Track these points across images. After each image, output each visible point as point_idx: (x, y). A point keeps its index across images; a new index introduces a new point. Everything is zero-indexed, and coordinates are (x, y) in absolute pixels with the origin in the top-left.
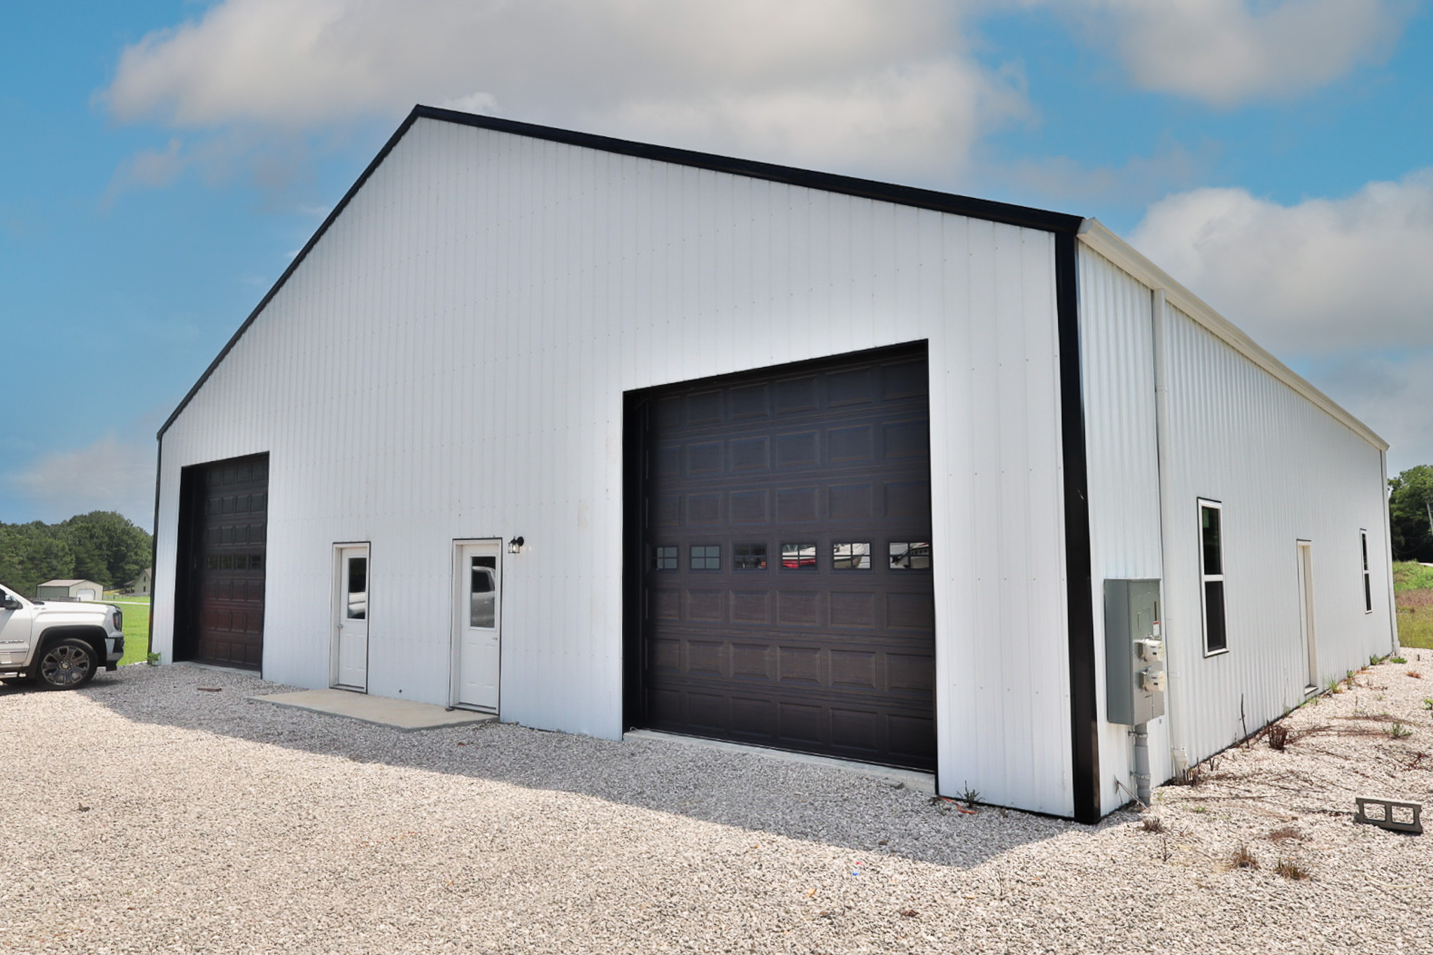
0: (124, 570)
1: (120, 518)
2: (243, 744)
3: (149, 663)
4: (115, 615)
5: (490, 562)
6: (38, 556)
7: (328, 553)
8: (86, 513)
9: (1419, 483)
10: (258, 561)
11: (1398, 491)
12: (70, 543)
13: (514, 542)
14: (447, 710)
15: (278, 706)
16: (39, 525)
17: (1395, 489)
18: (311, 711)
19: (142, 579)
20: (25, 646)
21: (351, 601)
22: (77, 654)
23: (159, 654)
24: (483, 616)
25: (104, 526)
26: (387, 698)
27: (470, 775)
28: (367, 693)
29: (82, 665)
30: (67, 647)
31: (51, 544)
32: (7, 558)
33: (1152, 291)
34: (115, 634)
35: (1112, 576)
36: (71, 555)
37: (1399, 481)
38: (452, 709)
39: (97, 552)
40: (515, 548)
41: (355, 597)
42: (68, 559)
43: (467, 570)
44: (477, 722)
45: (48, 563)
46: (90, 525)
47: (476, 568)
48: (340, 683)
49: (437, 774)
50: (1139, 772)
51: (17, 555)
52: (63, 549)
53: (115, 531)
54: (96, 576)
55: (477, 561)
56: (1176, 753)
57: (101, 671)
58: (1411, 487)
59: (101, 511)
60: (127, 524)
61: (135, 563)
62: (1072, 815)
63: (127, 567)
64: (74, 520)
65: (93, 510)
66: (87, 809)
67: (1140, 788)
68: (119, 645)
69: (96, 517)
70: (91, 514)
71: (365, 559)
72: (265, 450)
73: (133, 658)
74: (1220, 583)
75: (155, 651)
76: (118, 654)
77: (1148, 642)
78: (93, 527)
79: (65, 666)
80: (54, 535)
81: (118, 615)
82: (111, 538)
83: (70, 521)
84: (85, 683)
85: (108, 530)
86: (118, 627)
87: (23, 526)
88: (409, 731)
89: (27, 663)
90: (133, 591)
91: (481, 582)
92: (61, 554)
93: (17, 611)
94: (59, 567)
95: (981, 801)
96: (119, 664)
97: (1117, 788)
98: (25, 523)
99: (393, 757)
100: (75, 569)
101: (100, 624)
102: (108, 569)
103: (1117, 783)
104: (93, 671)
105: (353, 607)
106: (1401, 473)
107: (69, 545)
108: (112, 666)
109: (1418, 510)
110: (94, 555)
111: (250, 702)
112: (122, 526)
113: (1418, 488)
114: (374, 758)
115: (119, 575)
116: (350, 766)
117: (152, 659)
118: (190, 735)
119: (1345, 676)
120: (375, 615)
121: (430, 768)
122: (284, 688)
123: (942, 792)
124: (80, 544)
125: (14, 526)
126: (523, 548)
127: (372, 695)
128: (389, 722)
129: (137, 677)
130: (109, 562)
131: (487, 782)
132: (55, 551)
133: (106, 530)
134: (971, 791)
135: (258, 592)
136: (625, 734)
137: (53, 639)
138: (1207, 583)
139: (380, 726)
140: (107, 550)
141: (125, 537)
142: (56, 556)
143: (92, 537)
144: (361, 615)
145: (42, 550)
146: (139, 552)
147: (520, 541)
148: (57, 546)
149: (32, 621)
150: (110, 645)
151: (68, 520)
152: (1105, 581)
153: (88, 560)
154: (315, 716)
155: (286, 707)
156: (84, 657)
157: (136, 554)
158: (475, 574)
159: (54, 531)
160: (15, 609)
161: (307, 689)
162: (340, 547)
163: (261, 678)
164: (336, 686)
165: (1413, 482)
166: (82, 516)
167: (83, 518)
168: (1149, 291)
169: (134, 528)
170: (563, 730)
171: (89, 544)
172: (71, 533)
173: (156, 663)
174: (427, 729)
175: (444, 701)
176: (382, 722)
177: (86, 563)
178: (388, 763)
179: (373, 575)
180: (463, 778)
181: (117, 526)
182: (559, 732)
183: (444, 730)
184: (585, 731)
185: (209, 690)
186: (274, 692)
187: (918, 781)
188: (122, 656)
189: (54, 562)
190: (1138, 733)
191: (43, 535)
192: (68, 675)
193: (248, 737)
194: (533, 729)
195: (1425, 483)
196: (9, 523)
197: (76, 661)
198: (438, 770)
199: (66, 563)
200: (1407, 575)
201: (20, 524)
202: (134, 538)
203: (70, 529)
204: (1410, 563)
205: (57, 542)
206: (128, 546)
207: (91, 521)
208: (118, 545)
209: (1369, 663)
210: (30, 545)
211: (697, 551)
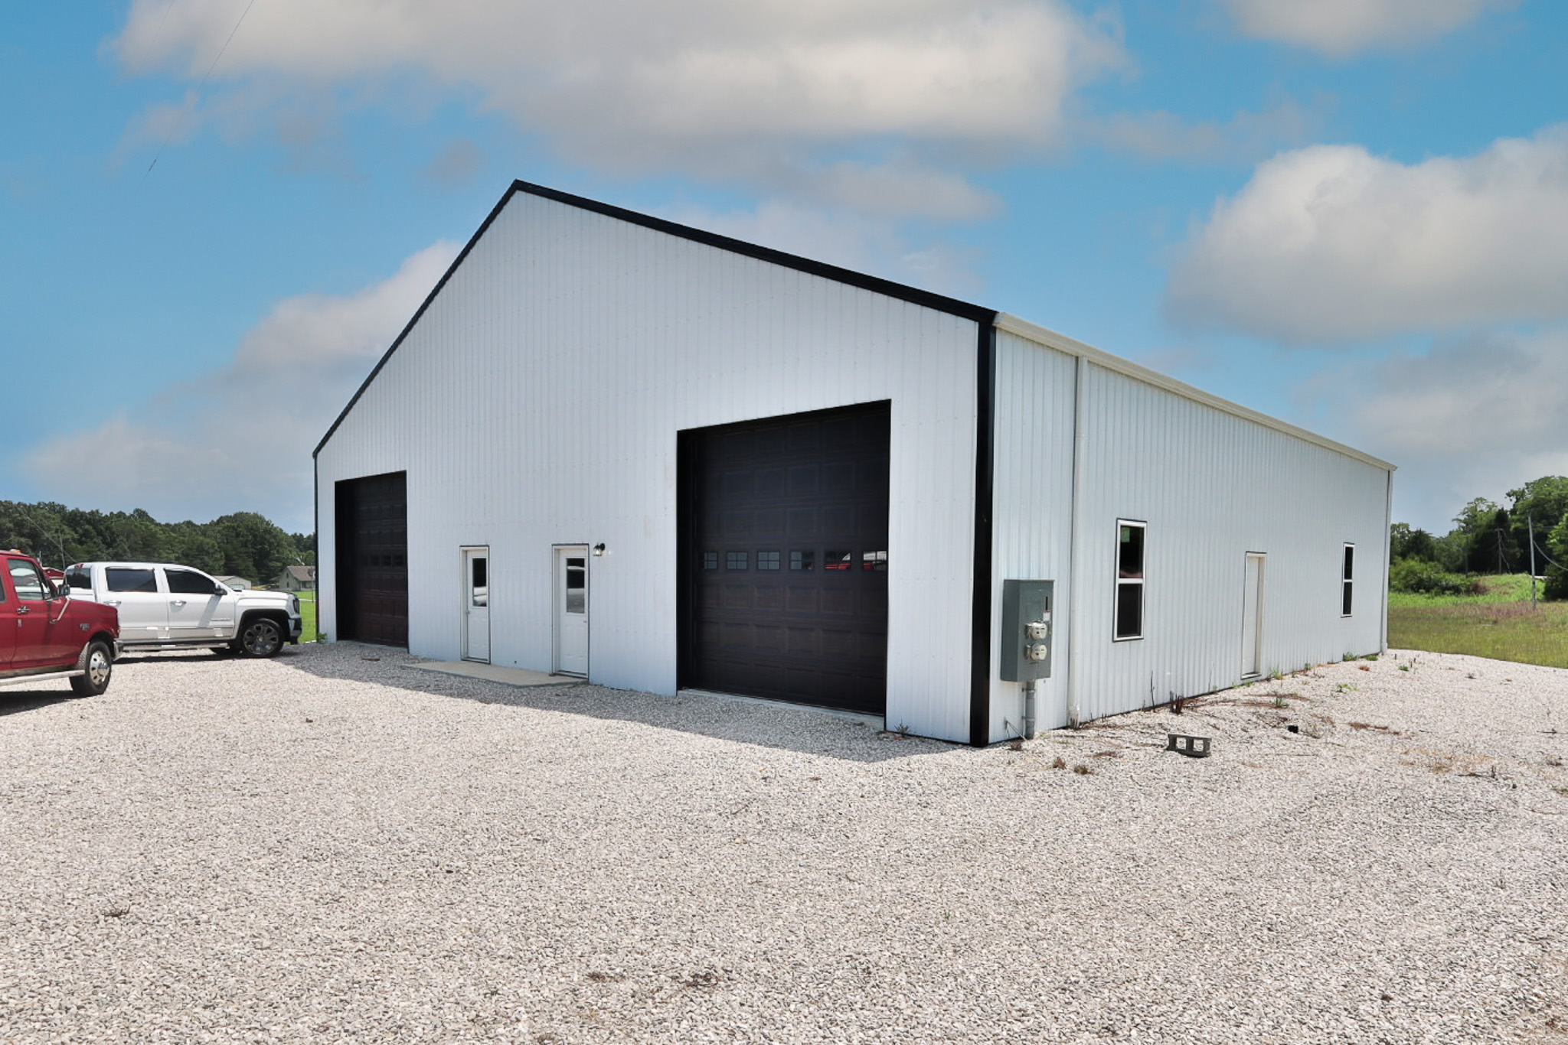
0: (268, 567)
1: (262, 519)
2: (402, 692)
3: (318, 641)
4: (294, 601)
5: (580, 562)
6: (191, 553)
7: (458, 553)
8: (231, 514)
9: (1544, 494)
10: (401, 560)
11: (1521, 502)
12: (219, 540)
13: (597, 547)
14: (550, 675)
15: (425, 671)
16: (189, 523)
17: (1518, 500)
18: (448, 674)
19: (285, 574)
20: (231, 623)
21: (476, 593)
22: (269, 631)
23: (326, 634)
24: (576, 605)
25: (248, 526)
26: (505, 667)
27: (562, 711)
28: (490, 664)
29: (273, 639)
30: (261, 625)
31: (202, 541)
32: (165, 555)
33: (1077, 358)
34: (294, 616)
35: (1014, 576)
36: (220, 552)
37: (1523, 491)
38: (554, 675)
39: (242, 550)
40: (598, 552)
41: (478, 590)
42: (218, 556)
43: (564, 568)
44: (571, 683)
45: (201, 559)
46: (236, 524)
47: (571, 568)
48: (471, 656)
49: (539, 711)
50: (1028, 718)
51: (174, 552)
52: (213, 546)
53: (258, 531)
54: (244, 572)
55: (571, 562)
56: (1071, 708)
57: (287, 645)
58: (1535, 498)
59: (245, 512)
60: (268, 524)
61: (278, 560)
62: (968, 742)
63: (270, 564)
64: (221, 519)
65: (237, 511)
66: (311, 721)
67: (1027, 728)
68: (298, 622)
69: (239, 517)
70: (236, 515)
71: (484, 560)
72: (402, 469)
73: (307, 637)
74: (1138, 587)
75: (322, 631)
76: (296, 631)
77: (1035, 625)
78: (238, 527)
79: (260, 640)
80: (204, 534)
81: (296, 601)
82: (255, 536)
83: (218, 521)
84: (275, 654)
85: (252, 529)
86: (297, 611)
87: (175, 525)
88: (521, 687)
89: (234, 637)
90: (278, 587)
91: (576, 579)
92: (211, 551)
93: (224, 596)
94: (211, 563)
95: (912, 733)
96: (300, 640)
97: (1006, 727)
98: (177, 522)
99: (509, 701)
100: (225, 565)
101: (284, 608)
102: (254, 565)
103: (1006, 723)
104: (280, 645)
105: (477, 599)
106: (1527, 484)
107: (218, 543)
108: (294, 641)
109: (1539, 522)
110: (240, 553)
111: (403, 668)
112: (264, 525)
113: (1543, 499)
114: (496, 701)
115: (263, 571)
116: (479, 705)
117: (320, 637)
118: (367, 686)
119: (1303, 668)
120: (494, 604)
121: (534, 707)
122: (425, 660)
123: (888, 728)
124: (228, 543)
125: (167, 525)
126: (605, 552)
127: (495, 666)
128: (506, 681)
129: (310, 651)
130: (255, 560)
131: (572, 715)
132: (206, 548)
133: (251, 530)
134: (905, 727)
135: (402, 584)
136: (680, 692)
137: (252, 618)
138: (1120, 585)
139: (500, 684)
140: (253, 547)
141: (267, 536)
142: (208, 553)
143: (238, 535)
144: (484, 605)
145: (195, 547)
146: (281, 551)
147: (602, 547)
148: (208, 544)
149: (235, 604)
150: (292, 624)
151: (215, 520)
152: (1005, 581)
153: (236, 557)
154: (452, 677)
155: (430, 671)
156: (274, 634)
157: (278, 552)
158: (570, 573)
159: (204, 530)
160: (221, 595)
161: (444, 661)
162: (465, 549)
163: (408, 652)
164: (466, 659)
165: (1537, 493)
166: (227, 517)
167: (228, 518)
168: (1074, 360)
169: (275, 529)
170: (634, 688)
171: (235, 542)
172: (219, 532)
173: (323, 641)
174: (535, 686)
175: (549, 669)
176: (501, 681)
177: (234, 560)
178: (505, 704)
179: (492, 572)
180: (557, 712)
181: (259, 525)
182: (631, 690)
183: (547, 688)
184: (651, 690)
185: (370, 660)
186: (419, 662)
187: (873, 722)
188: (301, 633)
189: (206, 558)
190: (1029, 689)
191: (194, 533)
192: (263, 647)
193: (406, 688)
194: (613, 689)
195: (1550, 494)
196: (163, 523)
197: (268, 636)
198: (540, 708)
199: (216, 560)
200: (1513, 588)
201: (172, 523)
202: (275, 537)
203: (218, 528)
204: (1520, 575)
205: (208, 540)
206: (271, 544)
207: (236, 521)
208: (262, 544)
209: (1341, 658)
210: (183, 542)
211: (732, 556)
